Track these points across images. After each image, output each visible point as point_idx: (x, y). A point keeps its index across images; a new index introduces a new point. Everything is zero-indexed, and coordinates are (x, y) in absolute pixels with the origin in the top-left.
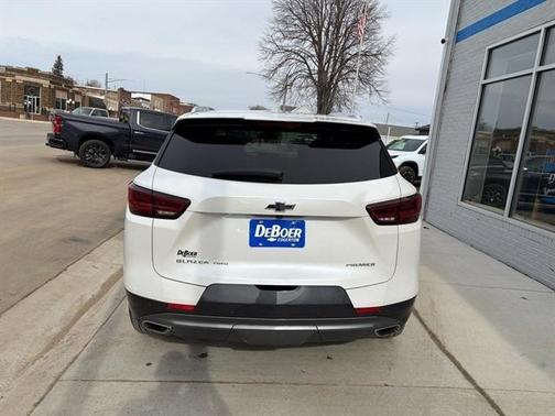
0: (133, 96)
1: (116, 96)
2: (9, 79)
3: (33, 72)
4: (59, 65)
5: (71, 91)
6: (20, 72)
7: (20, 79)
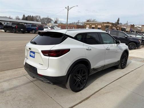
0: (135, 26)
1: (130, 27)
2: (103, 25)
3: (108, 23)
4: (118, 20)
5: (117, 26)
6: (105, 23)
7: (105, 25)
